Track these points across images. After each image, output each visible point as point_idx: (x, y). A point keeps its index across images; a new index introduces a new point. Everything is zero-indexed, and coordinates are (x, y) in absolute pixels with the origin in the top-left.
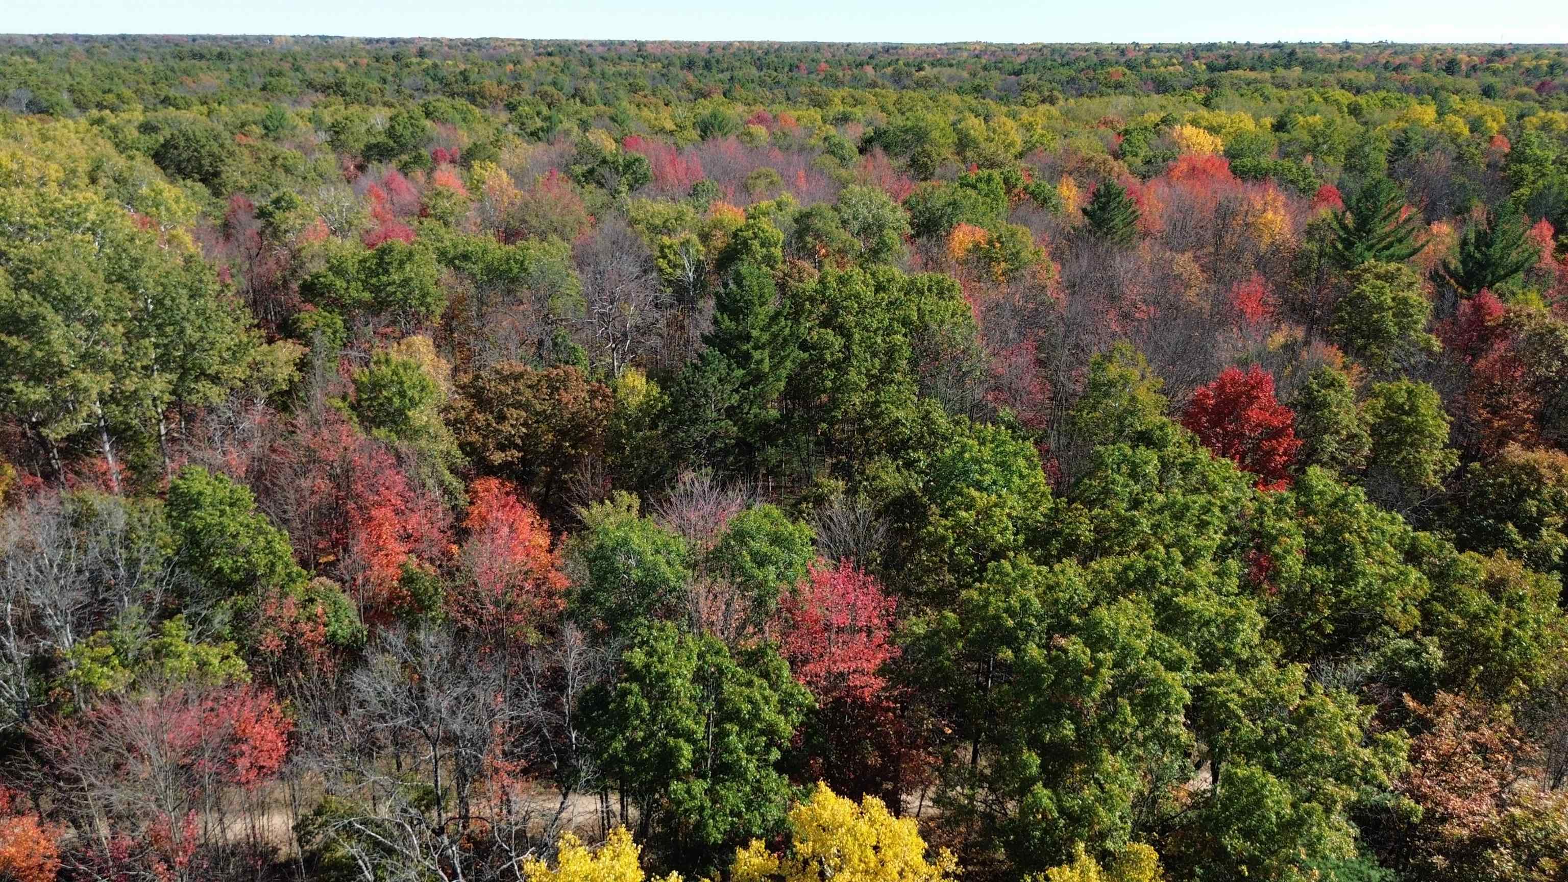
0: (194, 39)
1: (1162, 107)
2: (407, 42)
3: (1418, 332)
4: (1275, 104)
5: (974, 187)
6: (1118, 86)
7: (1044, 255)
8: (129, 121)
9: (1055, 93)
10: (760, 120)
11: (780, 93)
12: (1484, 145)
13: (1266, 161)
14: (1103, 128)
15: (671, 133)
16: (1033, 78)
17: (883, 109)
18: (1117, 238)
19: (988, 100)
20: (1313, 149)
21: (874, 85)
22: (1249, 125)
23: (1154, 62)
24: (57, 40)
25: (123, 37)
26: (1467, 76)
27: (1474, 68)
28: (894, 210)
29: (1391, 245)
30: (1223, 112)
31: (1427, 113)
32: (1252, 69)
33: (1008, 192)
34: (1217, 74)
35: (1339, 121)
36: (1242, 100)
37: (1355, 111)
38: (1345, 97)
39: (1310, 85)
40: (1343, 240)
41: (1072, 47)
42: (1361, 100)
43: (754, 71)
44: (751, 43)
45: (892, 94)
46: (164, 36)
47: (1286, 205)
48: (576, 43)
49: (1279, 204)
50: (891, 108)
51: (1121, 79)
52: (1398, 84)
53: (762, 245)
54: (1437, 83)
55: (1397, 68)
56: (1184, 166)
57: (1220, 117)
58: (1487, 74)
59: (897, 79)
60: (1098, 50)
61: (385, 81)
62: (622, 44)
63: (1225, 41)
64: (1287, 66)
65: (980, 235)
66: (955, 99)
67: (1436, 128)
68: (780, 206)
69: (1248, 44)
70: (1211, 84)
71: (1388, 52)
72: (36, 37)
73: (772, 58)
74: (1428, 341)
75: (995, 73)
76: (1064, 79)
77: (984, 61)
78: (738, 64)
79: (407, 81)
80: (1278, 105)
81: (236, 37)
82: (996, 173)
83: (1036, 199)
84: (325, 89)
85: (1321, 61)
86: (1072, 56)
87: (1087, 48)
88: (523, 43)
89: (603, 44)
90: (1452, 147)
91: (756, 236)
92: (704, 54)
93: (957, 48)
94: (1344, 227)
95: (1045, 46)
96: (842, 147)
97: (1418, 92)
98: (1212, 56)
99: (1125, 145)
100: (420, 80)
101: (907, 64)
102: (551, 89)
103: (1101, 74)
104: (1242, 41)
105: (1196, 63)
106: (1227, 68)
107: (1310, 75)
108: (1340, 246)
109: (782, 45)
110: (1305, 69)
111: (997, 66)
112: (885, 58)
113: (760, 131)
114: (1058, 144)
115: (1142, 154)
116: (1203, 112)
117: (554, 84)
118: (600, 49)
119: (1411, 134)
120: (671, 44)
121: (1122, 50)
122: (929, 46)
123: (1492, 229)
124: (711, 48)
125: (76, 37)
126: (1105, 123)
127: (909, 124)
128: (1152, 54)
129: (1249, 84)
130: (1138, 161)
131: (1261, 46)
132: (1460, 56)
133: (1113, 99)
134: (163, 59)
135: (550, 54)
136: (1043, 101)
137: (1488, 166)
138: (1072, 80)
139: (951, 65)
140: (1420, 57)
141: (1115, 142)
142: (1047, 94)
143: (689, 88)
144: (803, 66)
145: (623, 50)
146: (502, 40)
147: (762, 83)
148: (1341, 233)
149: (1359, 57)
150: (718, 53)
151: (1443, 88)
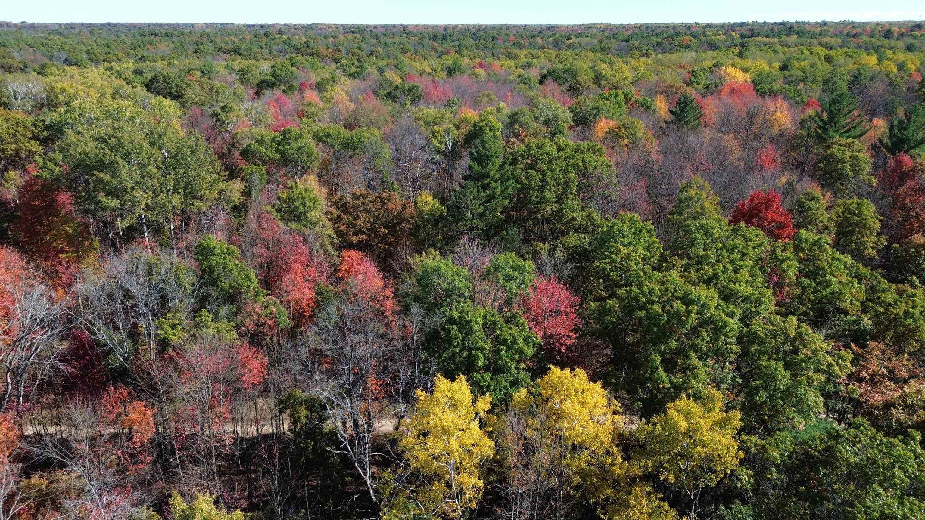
0: (149, 25)
1: (714, 58)
2: (269, 26)
3: (864, 176)
4: (781, 56)
5: (608, 100)
6: (687, 47)
7: (649, 135)
8: (127, 68)
9: (650, 51)
10: (481, 66)
11: (488, 53)
12: (906, 78)
13: (776, 86)
14: (679, 70)
15: (429, 74)
16: (636, 44)
17: (549, 61)
18: (690, 127)
19: (610, 55)
20: (804, 79)
21: (543, 47)
22: (767, 67)
23: (708, 33)
24: (71, 26)
25: (109, 24)
26: (898, 39)
27: (902, 35)
28: (564, 112)
29: (849, 130)
30: (750, 60)
31: (872, 60)
32: (767, 36)
33: (626, 103)
34: (746, 40)
35: (819, 64)
36: (761, 53)
37: (828, 59)
38: (823, 51)
39: (802, 45)
40: (820, 127)
41: (658, 26)
42: (833, 53)
43: (472, 41)
44: (469, 25)
45: (554, 52)
46: (132, 24)
47: (788, 110)
48: (367, 26)
49: (784, 108)
50: (553, 60)
51: (689, 43)
52: (855, 45)
53: (490, 130)
54: (878, 43)
55: (854, 36)
56: (727, 89)
57: (749, 63)
58: (910, 38)
59: (556, 44)
60: (674, 27)
61: (261, 47)
62: (394, 26)
63: (750, 21)
64: (788, 35)
65: (613, 124)
66: (591, 55)
67: (877, 68)
68: (498, 110)
69: (764, 22)
70: (743, 45)
71: (849, 27)
72: (60, 25)
73: (482, 33)
74: (870, 180)
75: (613, 41)
76: (655, 43)
77: (606, 34)
78: (462, 37)
79: (274, 47)
80: (783, 56)
81: (173, 24)
82: (620, 92)
83: (642, 106)
84: (229, 52)
85: (809, 32)
86: (658, 31)
87: (667, 26)
88: (337, 27)
89: (383, 26)
90: (886, 79)
91: (487, 125)
92: (442, 31)
93: (590, 27)
94: (823, 121)
95: (642, 25)
96: (530, 79)
97: (867, 49)
98: (743, 30)
99: (693, 78)
100: (282, 46)
101: (562, 36)
102: (357, 51)
103: (676, 40)
104: (761, 21)
105: (733, 34)
106: (752, 36)
107: (802, 39)
108: (819, 131)
109: (487, 26)
110: (799, 36)
111: (614, 36)
112: (548, 33)
113: (481, 72)
114: (653, 78)
115: (702, 83)
116: (738, 60)
117: (359, 48)
118: (381, 30)
119: (862, 71)
120: (422, 26)
121: (688, 27)
122: (573, 26)
123: (908, 120)
124: (446, 28)
125: (82, 24)
126: (680, 67)
127: (567, 67)
128: (706, 29)
129: (765, 45)
130: (701, 87)
131: (772, 24)
132: (893, 29)
133: (684, 54)
134: (134, 36)
135: (353, 32)
136: (643, 56)
137: (908, 89)
138: (659, 44)
139: (587, 37)
140: (868, 29)
141: (687, 77)
142: (645, 52)
143: (435, 50)
144: (500, 38)
145: (394, 30)
146: (325, 25)
147: (477, 47)
148: (821, 124)
149: (832, 29)
150: (450, 31)
151: (882, 46)
